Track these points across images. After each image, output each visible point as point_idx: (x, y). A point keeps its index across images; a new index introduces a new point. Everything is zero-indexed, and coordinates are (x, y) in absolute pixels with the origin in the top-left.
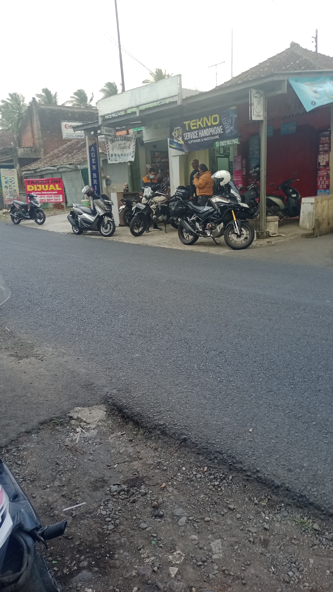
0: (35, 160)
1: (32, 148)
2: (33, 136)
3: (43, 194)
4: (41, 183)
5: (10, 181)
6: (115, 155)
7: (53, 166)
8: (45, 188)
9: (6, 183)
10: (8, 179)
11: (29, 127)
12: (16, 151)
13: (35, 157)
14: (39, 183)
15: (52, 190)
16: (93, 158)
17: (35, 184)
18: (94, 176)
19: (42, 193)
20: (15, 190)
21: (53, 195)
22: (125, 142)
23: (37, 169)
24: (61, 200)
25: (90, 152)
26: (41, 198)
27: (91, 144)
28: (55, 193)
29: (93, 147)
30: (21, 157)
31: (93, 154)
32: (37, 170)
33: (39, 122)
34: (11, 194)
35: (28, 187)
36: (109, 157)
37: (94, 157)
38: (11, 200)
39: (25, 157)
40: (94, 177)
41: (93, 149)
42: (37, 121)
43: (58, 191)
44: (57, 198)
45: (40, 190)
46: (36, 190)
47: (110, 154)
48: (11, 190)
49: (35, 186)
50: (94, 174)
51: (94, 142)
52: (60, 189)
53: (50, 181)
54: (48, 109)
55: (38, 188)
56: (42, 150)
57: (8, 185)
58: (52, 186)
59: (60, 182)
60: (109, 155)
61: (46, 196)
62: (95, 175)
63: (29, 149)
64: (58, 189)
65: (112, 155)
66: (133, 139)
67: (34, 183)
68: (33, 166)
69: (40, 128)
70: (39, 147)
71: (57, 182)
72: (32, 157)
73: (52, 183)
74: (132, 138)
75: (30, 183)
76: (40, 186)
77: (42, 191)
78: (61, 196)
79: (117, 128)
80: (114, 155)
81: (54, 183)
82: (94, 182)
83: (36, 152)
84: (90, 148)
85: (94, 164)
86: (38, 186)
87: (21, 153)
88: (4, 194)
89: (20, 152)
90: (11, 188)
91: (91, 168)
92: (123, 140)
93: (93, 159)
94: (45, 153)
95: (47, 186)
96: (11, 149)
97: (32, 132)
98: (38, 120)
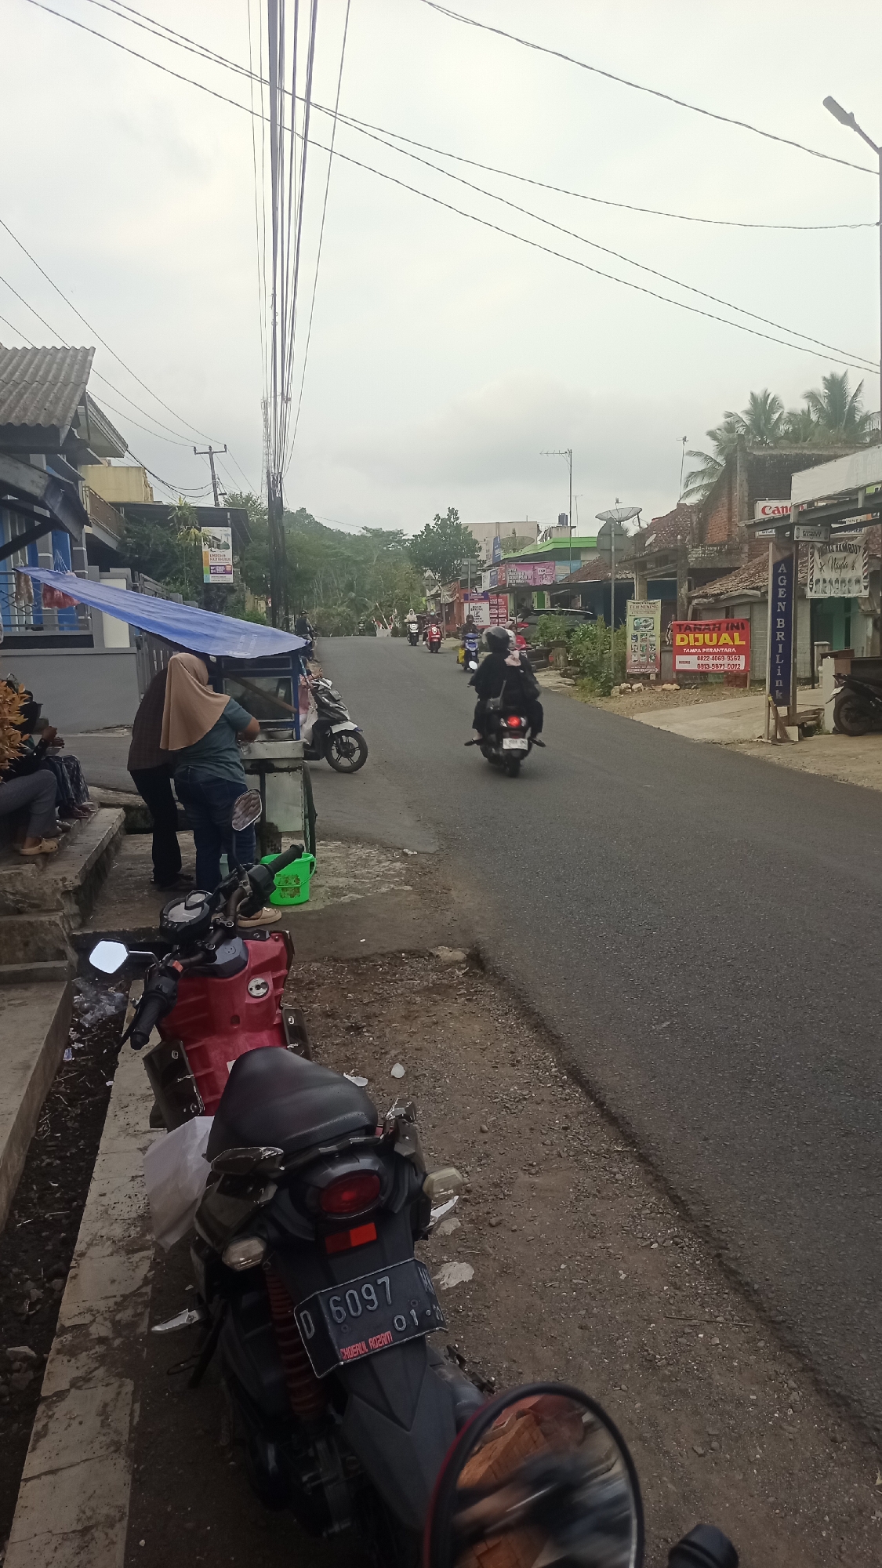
0: (725, 572)
1: (722, 545)
2: (730, 519)
3: (705, 653)
4: (704, 629)
5: (644, 624)
6: (825, 581)
7: (753, 589)
8: (711, 640)
9: (636, 628)
10: (641, 621)
11: (724, 500)
12: (685, 553)
13: (726, 565)
14: (700, 629)
15: (726, 645)
16: (783, 587)
17: (691, 631)
18: (779, 623)
19: (704, 650)
20: (651, 645)
21: (726, 656)
22: (845, 554)
23: (721, 594)
24: (742, 668)
25: (776, 576)
26: (700, 662)
27: (779, 558)
28: (730, 650)
29: (783, 565)
30: (695, 566)
31: (782, 579)
32: (722, 597)
33: (745, 485)
34: (642, 651)
35: (678, 637)
36: (811, 586)
37: (785, 584)
38: (641, 665)
39: (703, 567)
40: (779, 627)
41: (784, 569)
42: (741, 485)
43: (737, 647)
44: (735, 662)
45: (700, 643)
46: (692, 644)
47: (814, 580)
48: (644, 643)
49: (691, 636)
50: (779, 620)
51: (787, 554)
52: (744, 643)
53: (724, 626)
54: (772, 457)
55: (696, 640)
56: (746, 548)
57: (638, 633)
58: (725, 635)
59: (743, 628)
60: (811, 580)
61: (711, 657)
62: (781, 623)
63: (715, 548)
64: (737, 642)
65: (818, 581)
66: (862, 551)
67: (690, 628)
68: (715, 588)
69: (746, 499)
70: (740, 543)
71: (737, 628)
72: (719, 565)
73: (727, 629)
74: (860, 547)
75: (683, 630)
76: (700, 636)
77: (705, 645)
78: (743, 657)
79: (833, 526)
80: (821, 581)
81: (732, 629)
82: (779, 636)
83: (731, 553)
84: (776, 566)
85: (782, 600)
86: (696, 636)
87: (696, 558)
88: (629, 651)
89: (695, 555)
90: (643, 640)
91: (774, 607)
92: (840, 550)
93: (780, 590)
94: (751, 557)
95: (715, 636)
96: (675, 550)
97: (730, 509)
98: (745, 482)
